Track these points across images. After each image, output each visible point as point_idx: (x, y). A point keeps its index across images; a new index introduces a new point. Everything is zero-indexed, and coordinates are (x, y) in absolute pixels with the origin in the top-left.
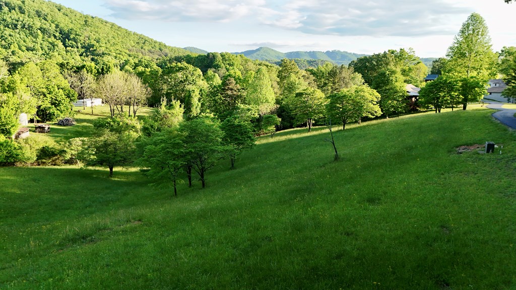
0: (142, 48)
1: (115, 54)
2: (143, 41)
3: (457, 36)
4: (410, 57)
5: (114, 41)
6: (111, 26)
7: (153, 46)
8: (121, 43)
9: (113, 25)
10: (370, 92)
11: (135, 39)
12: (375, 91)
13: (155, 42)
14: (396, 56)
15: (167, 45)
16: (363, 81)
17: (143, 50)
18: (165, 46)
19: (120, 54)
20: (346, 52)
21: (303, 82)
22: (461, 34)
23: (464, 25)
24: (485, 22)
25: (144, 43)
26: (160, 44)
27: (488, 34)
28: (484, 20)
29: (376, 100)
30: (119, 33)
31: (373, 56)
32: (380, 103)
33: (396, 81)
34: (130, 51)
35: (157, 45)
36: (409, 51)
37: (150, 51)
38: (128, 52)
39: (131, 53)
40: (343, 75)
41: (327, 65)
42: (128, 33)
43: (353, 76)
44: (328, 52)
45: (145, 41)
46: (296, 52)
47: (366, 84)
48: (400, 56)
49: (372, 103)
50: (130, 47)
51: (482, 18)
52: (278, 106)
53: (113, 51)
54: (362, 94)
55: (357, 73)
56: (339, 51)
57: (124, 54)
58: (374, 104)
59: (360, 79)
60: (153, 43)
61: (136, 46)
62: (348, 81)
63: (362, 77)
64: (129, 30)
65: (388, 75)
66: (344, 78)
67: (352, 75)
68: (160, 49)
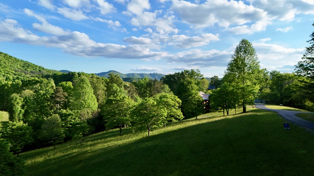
0: (26, 70)
1: (4, 74)
2: (26, 65)
3: (233, 55)
4: (198, 75)
5: (4, 65)
6: (4, 56)
7: (34, 68)
8: (10, 66)
9: (6, 55)
10: (173, 98)
11: (21, 64)
12: (177, 97)
13: (36, 66)
14: (189, 74)
15: (45, 68)
16: (170, 89)
17: (26, 71)
18: (43, 68)
19: (7, 73)
20: (161, 74)
21: (123, 90)
22: (236, 54)
23: (237, 48)
24: (252, 46)
25: (28, 67)
26: (40, 67)
27: (256, 54)
28: (252, 44)
29: (177, 105)
30: (10, 60)
31: (175, 74)
32: (182, 107)
33: (192, 89)
34: (16, 71)
35: (37, 68)
36: (197, 71)
37: (31, 72)
38: (14, 72)
39: (16, 73)
40: (157, 86)
41: (145, 79)
42: (17, 60)
43: (163, 87)
44: (150, 74)
45: (29, 65)
46: (132, 74)
47: (172, 92)
48: (192, 74)
49: (175, 108)
50: (17, 69)
51: (249, 43)
52: (99, 110)
53: (3, 71)
54: (165, 100)
55: (165, 85)
56: (157, 74)
57: (11, 73)
58: (176, 109)
59: (168, 89)
60: (35, 66)
61: (21, 68)
62: (159, 89)
63: (169, 87)
64: (18, 58)
65: (186, 84)
66: (157, 88)
67: (162, 85)
68: (39, 71)
